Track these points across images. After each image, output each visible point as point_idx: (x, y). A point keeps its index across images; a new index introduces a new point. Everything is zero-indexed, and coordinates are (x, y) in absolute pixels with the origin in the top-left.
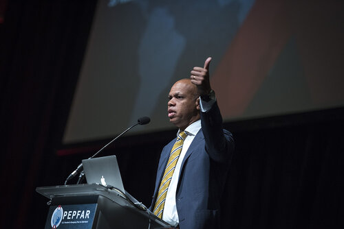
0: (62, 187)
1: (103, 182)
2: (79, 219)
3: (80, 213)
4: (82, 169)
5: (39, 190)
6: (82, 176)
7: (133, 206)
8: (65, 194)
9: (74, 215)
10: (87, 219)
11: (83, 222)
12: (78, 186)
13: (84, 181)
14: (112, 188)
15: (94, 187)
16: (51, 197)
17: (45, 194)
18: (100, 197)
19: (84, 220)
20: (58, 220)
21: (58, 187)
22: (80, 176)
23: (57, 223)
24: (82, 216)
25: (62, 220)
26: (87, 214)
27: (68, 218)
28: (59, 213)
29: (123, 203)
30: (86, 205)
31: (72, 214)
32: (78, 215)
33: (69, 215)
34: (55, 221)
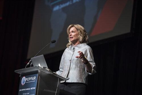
0: (24, 69)
1: (39, 65)
2: (32, 80)
5: (16, 71)
6: (32, 64)
7: (52, 73)
8: (26, 72)
9: (30, 79)
10: (35, 80)
12: (30, 68)
13: (32, 66)
15: (36, 67)
16: (21, 74)
17: (18, 73)
18: (39, 71)
20: (24, 82)
21: (23, 69)
23: (24, 83)
24: (33, 79)
25: (26, 82)
26: (35, 78)
27: (28, 81)
28: (24, 79)
30: (34, 75)
31: (29, 79)
32: (31, 79)
33: (28, 79)
34: (23, 82)
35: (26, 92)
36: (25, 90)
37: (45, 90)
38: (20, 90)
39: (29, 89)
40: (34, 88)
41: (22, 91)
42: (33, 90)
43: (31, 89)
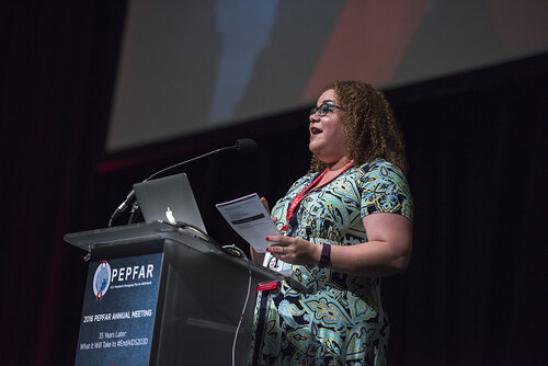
0: (105, 231)
1: (170, 218)
2: (137, 280)
3: (138, 270)
4: (134, 198)
5: (70, 238)
6: (136, 210)
7: (220, 252)
8: (112, 242)
9: (128, 274)
10: (149, 279)
11: (144, 284)
12: (130, 227)
13: (139, 218)
14: (184, 226)
15: (156, 227)
16: (90, 248)
17: (79, 244)
18: (167, 241)
19: (145, 280)
20: (104, 284)
21: (98, 231)
22: (133, 211)
23: (102, 288)
24: (142, 274)
25: (111, 284)
26: (149, 271)
27: (120, 279)
29: (205, 248)
30: (146, 257)
31: (124, 272)
32: (135, 272)
33: (121, 274)
34: (100, 285)
35: (114, 326)
36: (108, 317)
37: (191, 321)
38: (88, 319)
39: (127, 316)
40: (148, 313)
41: (95, 323)
42: (143, 320)
43: (136, 314)
